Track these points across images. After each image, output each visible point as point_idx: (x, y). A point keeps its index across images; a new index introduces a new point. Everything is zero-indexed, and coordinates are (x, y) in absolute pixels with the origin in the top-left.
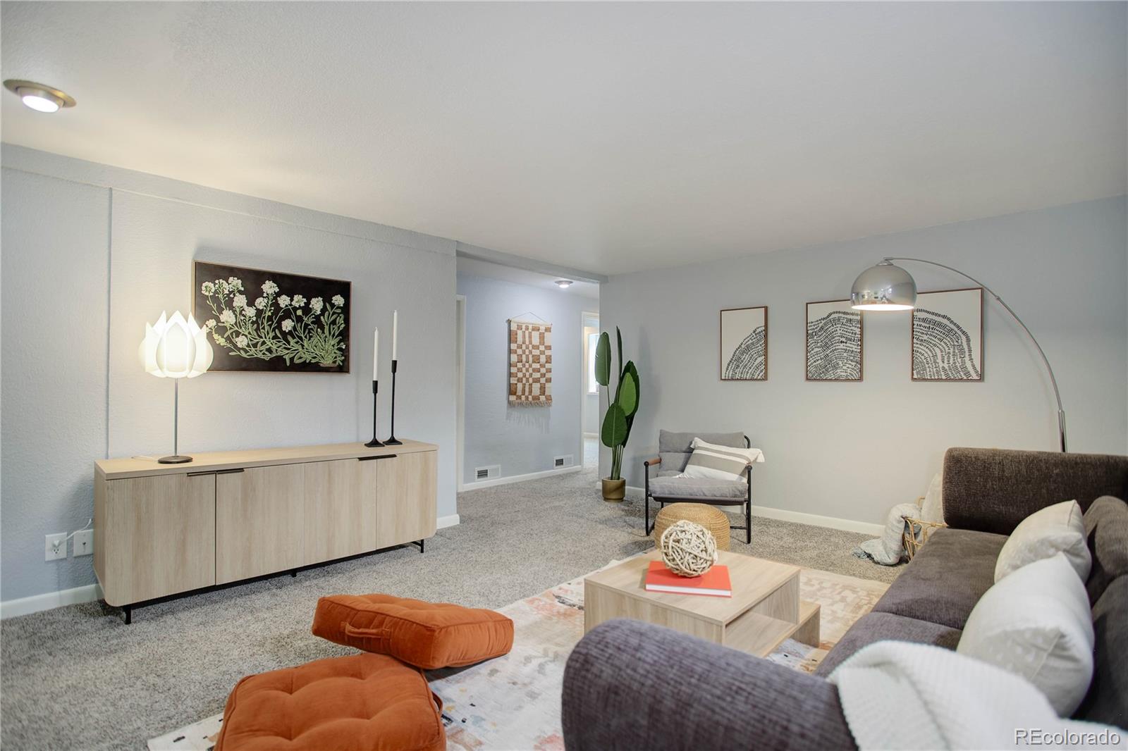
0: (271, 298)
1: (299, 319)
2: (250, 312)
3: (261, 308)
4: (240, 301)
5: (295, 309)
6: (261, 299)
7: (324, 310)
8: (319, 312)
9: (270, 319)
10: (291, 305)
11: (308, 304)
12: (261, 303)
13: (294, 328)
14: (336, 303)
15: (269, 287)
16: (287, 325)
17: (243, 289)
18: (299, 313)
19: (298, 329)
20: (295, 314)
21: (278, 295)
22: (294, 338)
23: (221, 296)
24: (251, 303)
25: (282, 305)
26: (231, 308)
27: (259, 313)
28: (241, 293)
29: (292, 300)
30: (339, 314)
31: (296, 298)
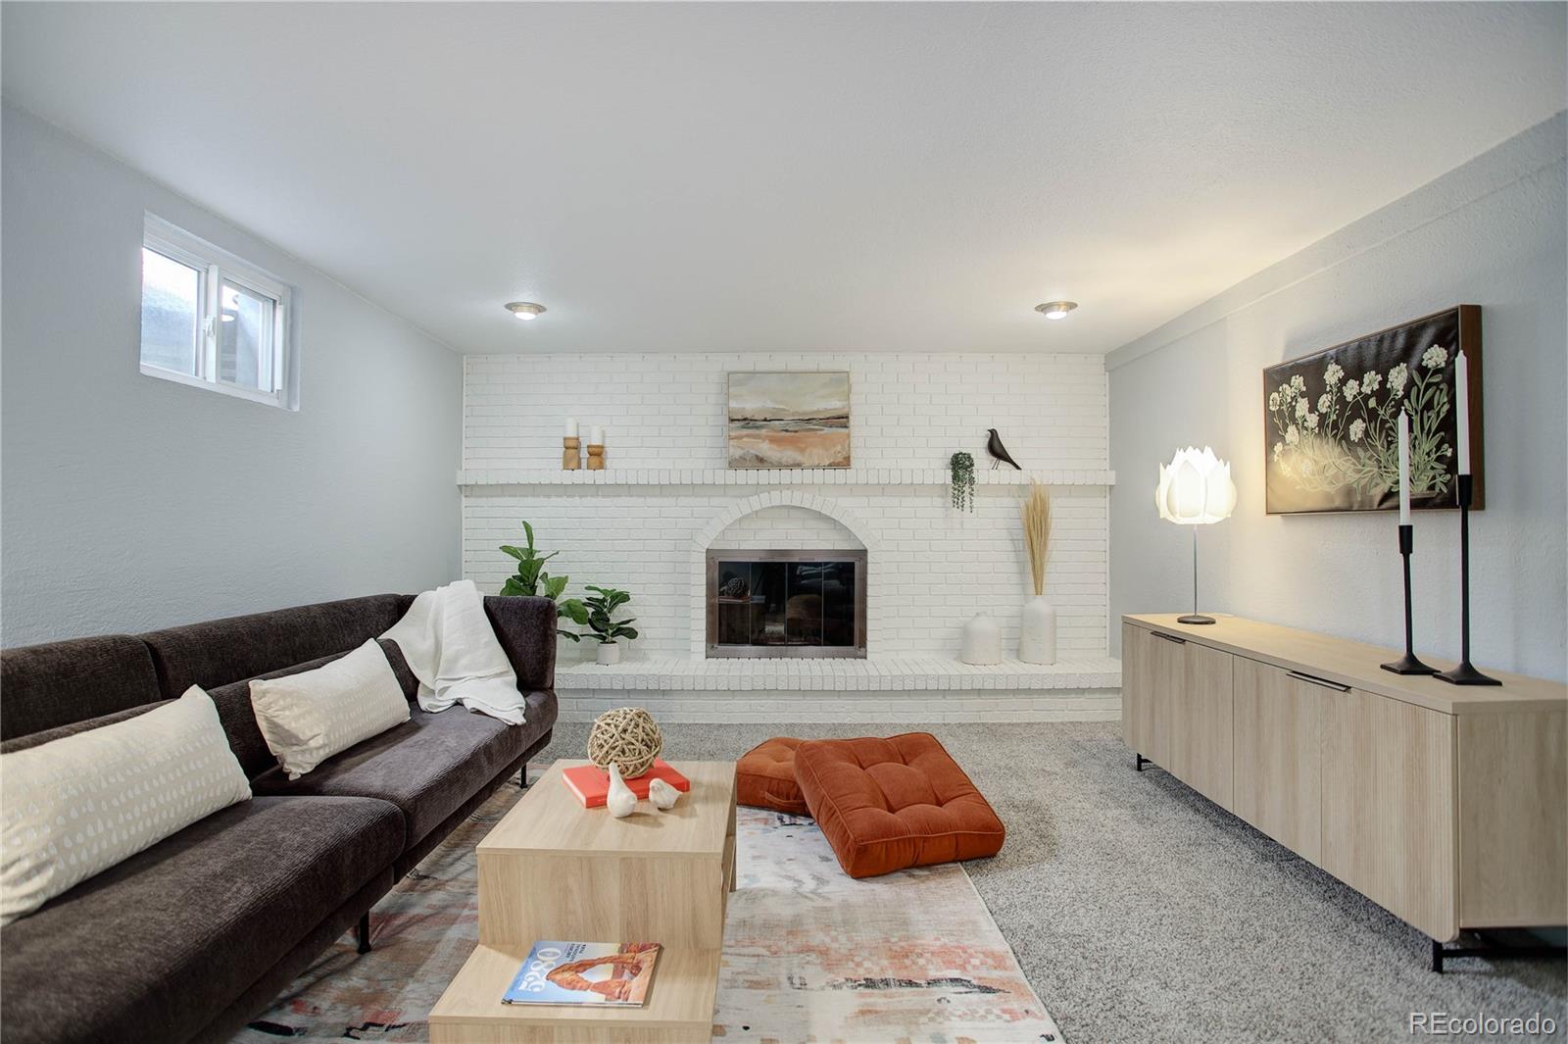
0: (1335, 390)
1: (1373, 415)
2: (1313, 420)
3: (1324, 410)
4: (1303, 406)
5: (1367, 398)
6: (1325, 395)
7: (1410, 384)
8: (1401, 393)
9: (1335, 425)
10: (1360, 393)
11: (1383, 383)
12: (1324, 402)
13: (1366, 432)
14: (1431, 364)
15: (1332, 374)
16: (1357, 429)
17: (1304, 389)
18: (1372, 403)
19: (1372, 432)
20: (1367, 405)
21: (1343, 382)
22: (1366, 450)
23: (1284, 408)
24: (1313, 408)
25: (1349, 398)
26: (1294, 421)
27: (1323, 417)
28: (1303, 395)
29: (1361, 385)
30: (1437, 384)
31: (1367, 378)
